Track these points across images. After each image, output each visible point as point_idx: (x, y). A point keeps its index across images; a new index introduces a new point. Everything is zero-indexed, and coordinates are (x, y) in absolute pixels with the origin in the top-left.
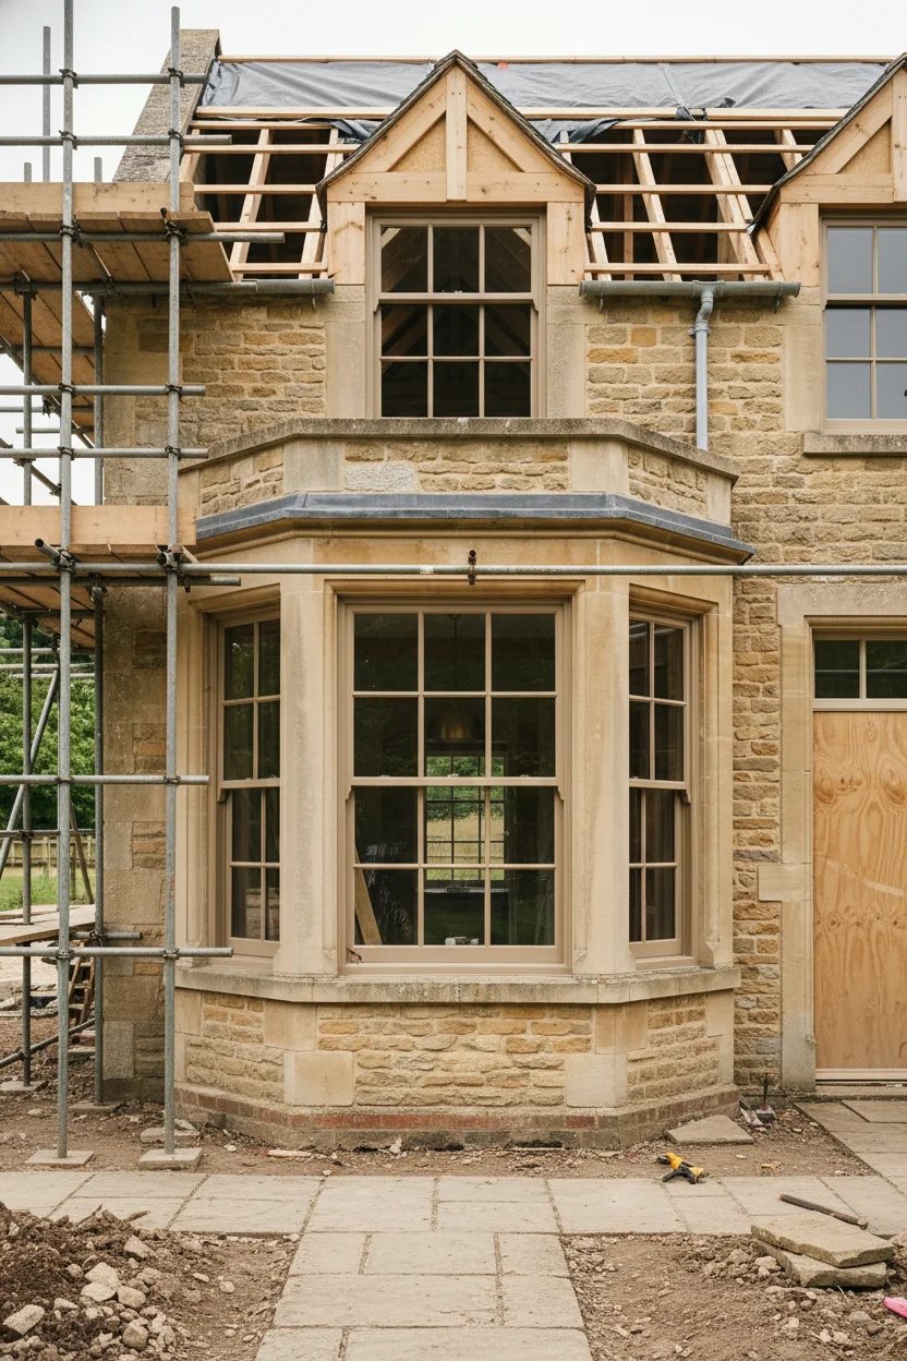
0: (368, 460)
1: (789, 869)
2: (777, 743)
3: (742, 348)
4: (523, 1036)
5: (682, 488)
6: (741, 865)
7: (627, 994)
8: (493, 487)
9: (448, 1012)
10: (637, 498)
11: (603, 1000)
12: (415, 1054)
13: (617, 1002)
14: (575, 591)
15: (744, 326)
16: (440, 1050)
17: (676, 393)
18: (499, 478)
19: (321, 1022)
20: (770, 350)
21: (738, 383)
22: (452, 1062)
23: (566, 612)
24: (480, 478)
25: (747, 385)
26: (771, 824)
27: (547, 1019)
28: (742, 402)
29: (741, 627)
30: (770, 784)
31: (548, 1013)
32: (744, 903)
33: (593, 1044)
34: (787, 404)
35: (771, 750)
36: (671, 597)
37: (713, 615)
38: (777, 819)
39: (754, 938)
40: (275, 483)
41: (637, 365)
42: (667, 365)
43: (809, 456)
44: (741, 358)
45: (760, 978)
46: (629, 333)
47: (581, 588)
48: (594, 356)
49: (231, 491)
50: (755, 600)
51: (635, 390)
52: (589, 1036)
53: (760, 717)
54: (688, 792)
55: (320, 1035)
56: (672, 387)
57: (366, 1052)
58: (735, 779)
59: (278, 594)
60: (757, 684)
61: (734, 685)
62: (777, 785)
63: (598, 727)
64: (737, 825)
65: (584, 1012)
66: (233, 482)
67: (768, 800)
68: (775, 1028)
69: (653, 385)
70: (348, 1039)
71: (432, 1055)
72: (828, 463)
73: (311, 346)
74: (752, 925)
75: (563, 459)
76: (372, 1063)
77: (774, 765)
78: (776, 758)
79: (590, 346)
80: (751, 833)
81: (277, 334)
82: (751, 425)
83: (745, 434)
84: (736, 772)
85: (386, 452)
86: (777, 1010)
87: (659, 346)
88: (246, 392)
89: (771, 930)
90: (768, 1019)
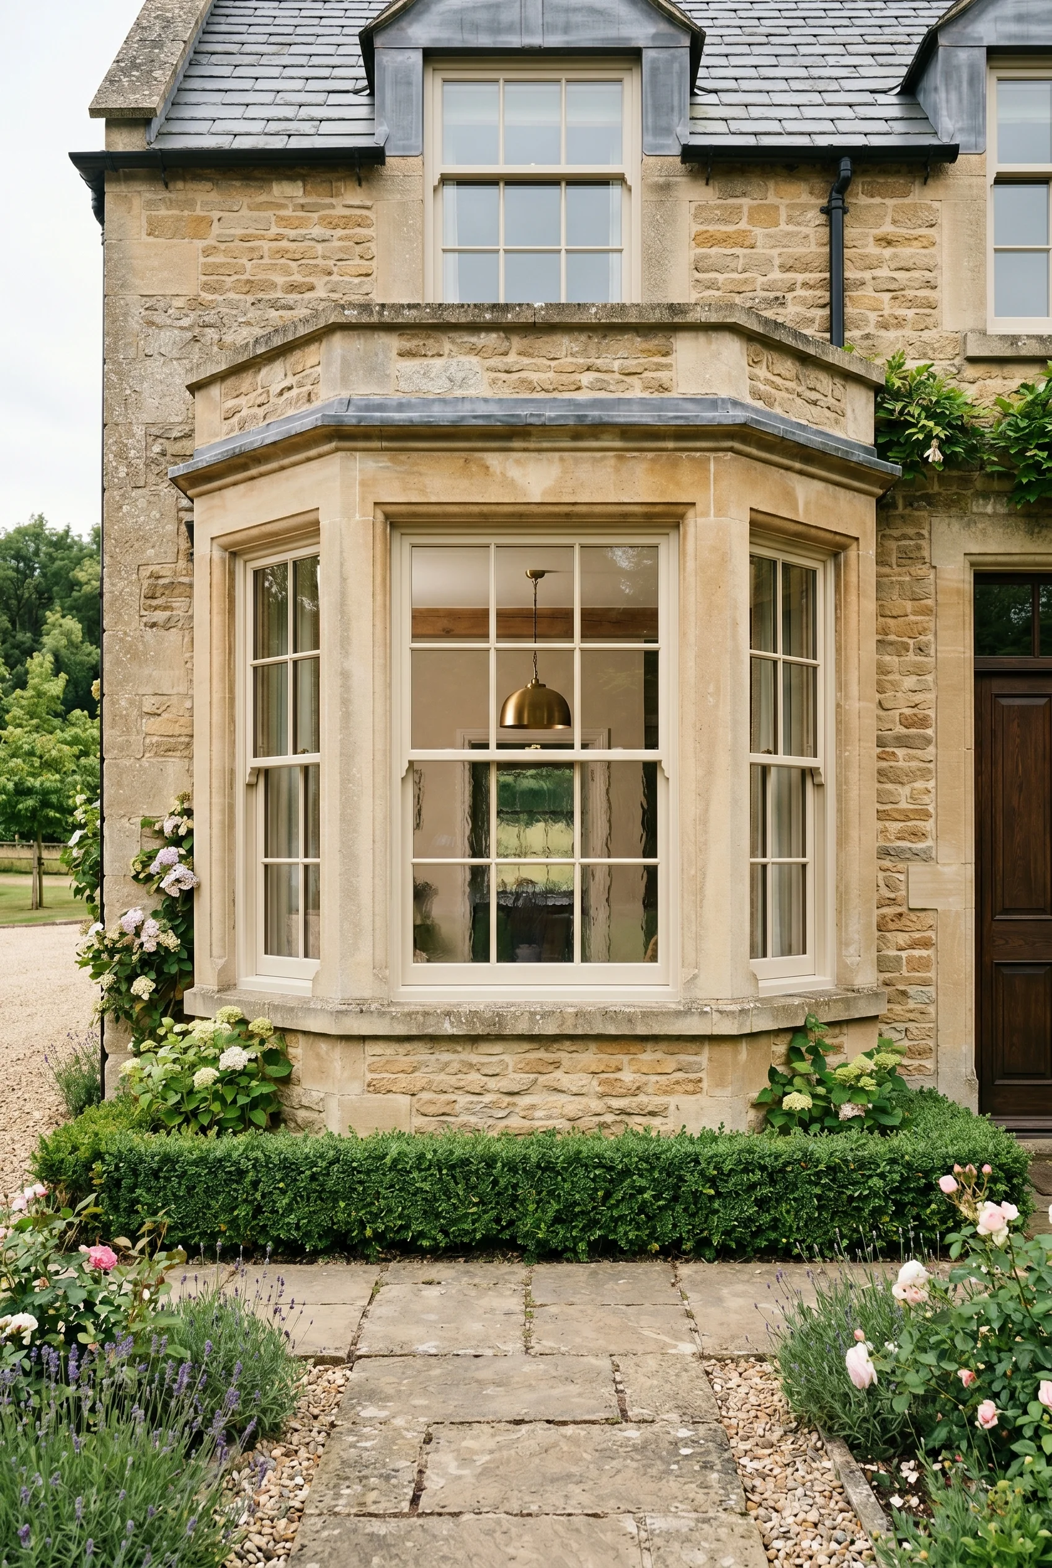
0: (425, 355)
1: (946, 869)
2: (931, 713)
3: (887, 229)
4: (618, 1075)
5: (814, 396)
6: (887, 863)
7: (748, 1023)
8: (579, 388)
9: (526, 1046)
10: (759, 404)
11: (716, 1031)
12: (487, 1098)
13: (735, 1032)
14: (682, 516)
15: (890, 202)
16: (517, 1093)
17: (805, 285)
18: (586, 378)
19: (370, 1060)
20: (923, 231)
21: (883, 272)
22: (533, 1107)
23: (671, 544)
24: (564, 378)
25: (896, 275)
26: (925, 815)
27: (649, 1056)
28: (890, 295)
29: (886, 570)
30: (922, 765)
31: (649, 1046)
32: (889, 911)
33: (705, 1085)
34: (944, 296)
35: (923, 722)
36: (800, 528)
37: (852, 553)
38: (931, 809)
39: (904, 954)
40: (311, 387)
41: (754, 251)
42: (795, 250)
43: (973, 360)
44: (887, 241)
45: (911, 1004)
46: (745, 209)
47: (691, 514)
48: (703, 239)
49: (258, 402)
50: (905, 537)
51: (754, 280)
52: (699, 1075)
53: (910, 682)
54: (822, 770)
55: (370, 1076)
56: (800, 277)
57: (425, 1096)
58: (880, 758)
59: (317, 523)
60: (905, 639)
61: (878, 641)
62: (931, 766)
63: (711, 689)
64: (882, 816)
65: (693, 1047)
66: (260, 391)
67: (919, 785)
68: (929, 1064)
69: (776, 275)
70: (404, 1080)
71: (508, 1099)
72: (995, 370)
73: (358, 230)
74: (902, 938)
75: (666, 354)
76: (432, 1109)
77: (928, 741)
78: (930, 732)
79: (697, 228)
80: (899, 825)
81: (315, 215)
82: (900, 323)
83: (892, 334)
84: (880, 749)
85: (447, 346)
86: (931, 1043)
87: (783, 227)
88: (279, 287)
89: (926, 944)
90: (921, 1053)
